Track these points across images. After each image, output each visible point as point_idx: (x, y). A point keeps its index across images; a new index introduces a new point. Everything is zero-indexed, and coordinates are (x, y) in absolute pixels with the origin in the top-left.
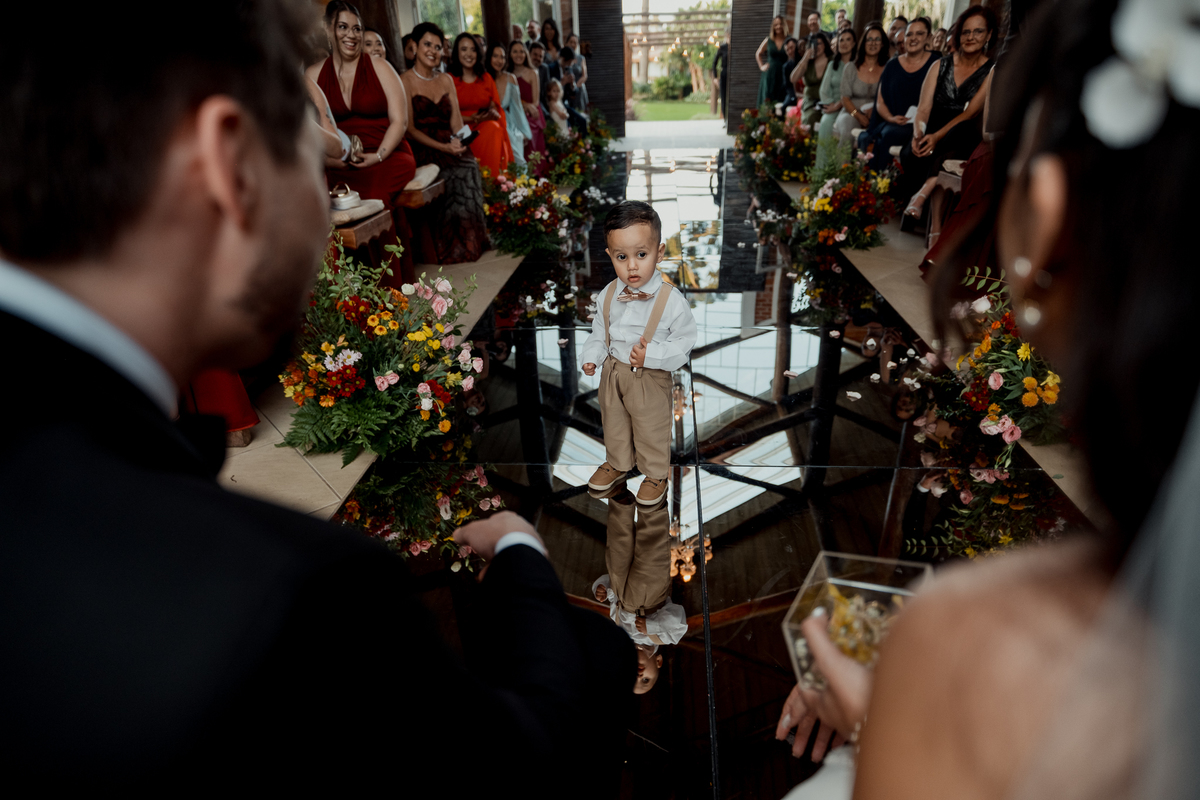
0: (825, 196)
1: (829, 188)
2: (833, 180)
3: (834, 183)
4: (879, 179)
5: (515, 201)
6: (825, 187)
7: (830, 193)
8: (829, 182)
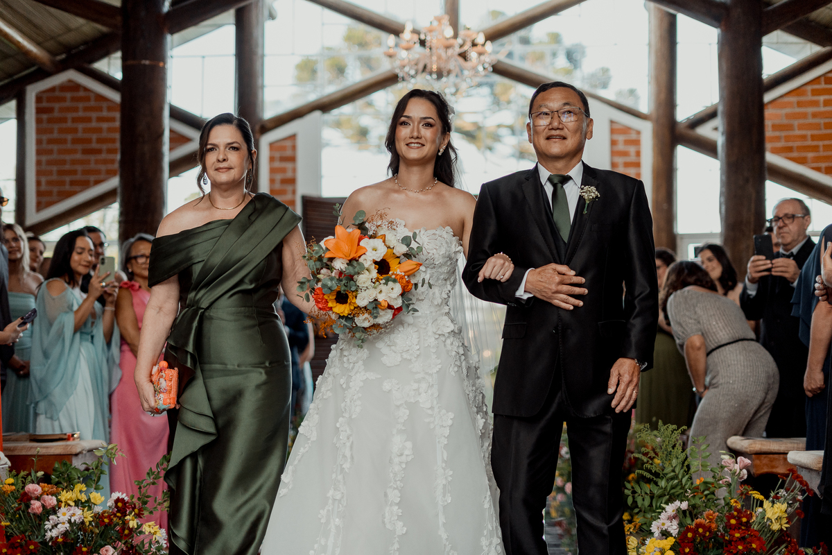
0: (665, 534)
1: (671, 518)
2: (677, 503)
3: (678, 510)
4: (767, 504)
5: (54, 533)
6: (663, 516)
7: (674, 528)
8: (671, 509)
